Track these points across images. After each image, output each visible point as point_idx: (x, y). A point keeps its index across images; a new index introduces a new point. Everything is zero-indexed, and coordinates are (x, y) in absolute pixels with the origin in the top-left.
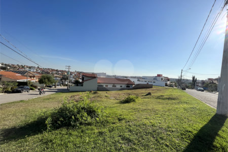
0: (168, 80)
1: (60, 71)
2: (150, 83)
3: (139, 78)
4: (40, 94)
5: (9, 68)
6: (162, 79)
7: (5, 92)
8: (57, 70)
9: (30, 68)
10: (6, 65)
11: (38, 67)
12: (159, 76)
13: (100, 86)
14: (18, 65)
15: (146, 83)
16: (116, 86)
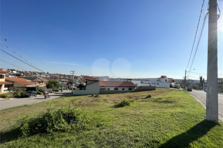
0: (173, 81)
1: (67, 76)
2: (152, 85)
3: (142, 81)
4: (45, 98)
5: (22, 74)
6: (166, 80)
7: (16, 97)
8: (64, 75)
9: (40, 74)
10: (20, 72)
11: (48, 73)
12: (163, 77)
13: (102, 89)
14: (30, 72)
15: (148, 85)
16: (118, 89)
